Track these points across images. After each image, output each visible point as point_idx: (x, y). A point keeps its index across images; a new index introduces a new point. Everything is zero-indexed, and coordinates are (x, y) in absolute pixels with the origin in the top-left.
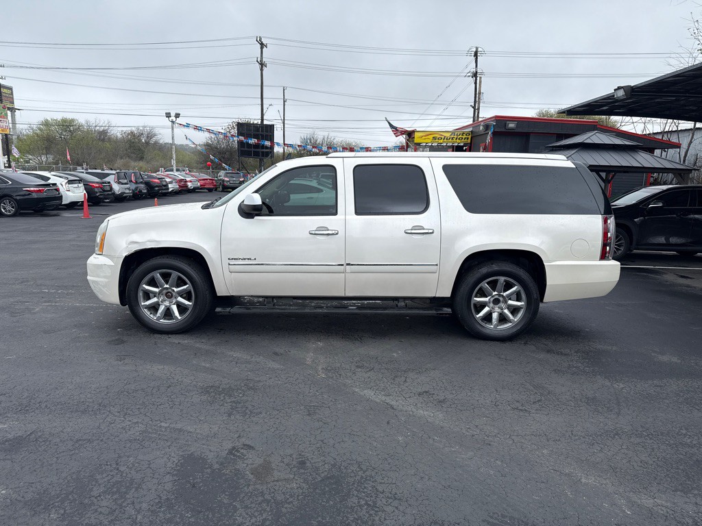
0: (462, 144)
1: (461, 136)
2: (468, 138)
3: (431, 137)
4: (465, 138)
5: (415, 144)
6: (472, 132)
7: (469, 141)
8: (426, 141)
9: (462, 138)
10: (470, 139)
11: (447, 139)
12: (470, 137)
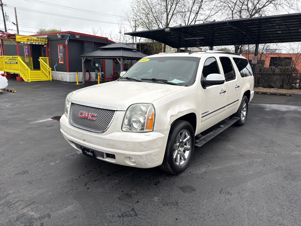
0: (43, 44)
1: (42, 40)
2: (46, 41)
3: (26, 39)
4: (45, 41)
5: (17, 42)
6: (47, 38)
7: (47, 43)
8: (24, 41)
9: (43, 41)
10: (47, 41)
11: (35, 41)
12: (47, 40)
